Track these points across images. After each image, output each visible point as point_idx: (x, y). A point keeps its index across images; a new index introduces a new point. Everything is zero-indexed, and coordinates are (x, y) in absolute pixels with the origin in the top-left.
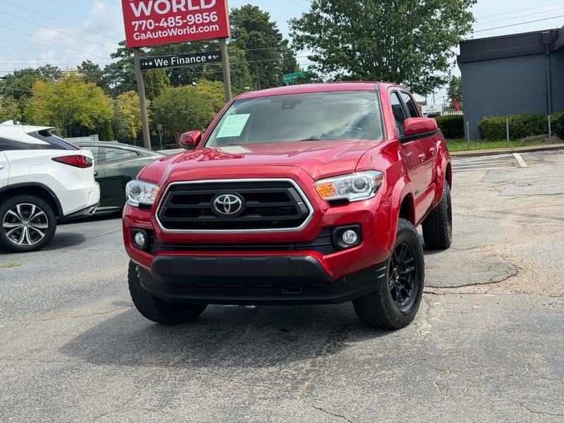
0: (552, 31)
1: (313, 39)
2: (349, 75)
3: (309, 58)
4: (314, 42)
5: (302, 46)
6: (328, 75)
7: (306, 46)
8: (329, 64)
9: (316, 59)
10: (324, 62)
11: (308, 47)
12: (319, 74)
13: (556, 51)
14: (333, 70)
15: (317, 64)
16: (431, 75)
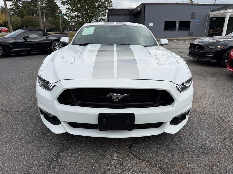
0: (132, 9)
1: (68, 2)
2: (78, 14)
3: (67, 8)
4: (68, 3)
5: (65, 4)
6: (73, 14)
7: (66, 4)
8: (72, 11)
9: (69, 9)
10: (71, 10)
11: (67, 5)
12: (70, 13)
13: (132, 15)
14: (73, 12)
15: (69, 10)
16: (101, 17)
